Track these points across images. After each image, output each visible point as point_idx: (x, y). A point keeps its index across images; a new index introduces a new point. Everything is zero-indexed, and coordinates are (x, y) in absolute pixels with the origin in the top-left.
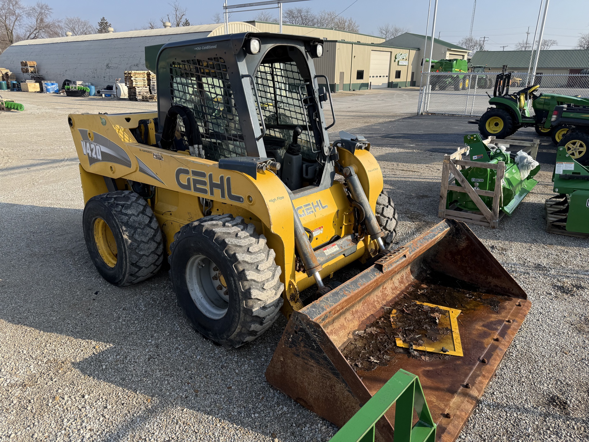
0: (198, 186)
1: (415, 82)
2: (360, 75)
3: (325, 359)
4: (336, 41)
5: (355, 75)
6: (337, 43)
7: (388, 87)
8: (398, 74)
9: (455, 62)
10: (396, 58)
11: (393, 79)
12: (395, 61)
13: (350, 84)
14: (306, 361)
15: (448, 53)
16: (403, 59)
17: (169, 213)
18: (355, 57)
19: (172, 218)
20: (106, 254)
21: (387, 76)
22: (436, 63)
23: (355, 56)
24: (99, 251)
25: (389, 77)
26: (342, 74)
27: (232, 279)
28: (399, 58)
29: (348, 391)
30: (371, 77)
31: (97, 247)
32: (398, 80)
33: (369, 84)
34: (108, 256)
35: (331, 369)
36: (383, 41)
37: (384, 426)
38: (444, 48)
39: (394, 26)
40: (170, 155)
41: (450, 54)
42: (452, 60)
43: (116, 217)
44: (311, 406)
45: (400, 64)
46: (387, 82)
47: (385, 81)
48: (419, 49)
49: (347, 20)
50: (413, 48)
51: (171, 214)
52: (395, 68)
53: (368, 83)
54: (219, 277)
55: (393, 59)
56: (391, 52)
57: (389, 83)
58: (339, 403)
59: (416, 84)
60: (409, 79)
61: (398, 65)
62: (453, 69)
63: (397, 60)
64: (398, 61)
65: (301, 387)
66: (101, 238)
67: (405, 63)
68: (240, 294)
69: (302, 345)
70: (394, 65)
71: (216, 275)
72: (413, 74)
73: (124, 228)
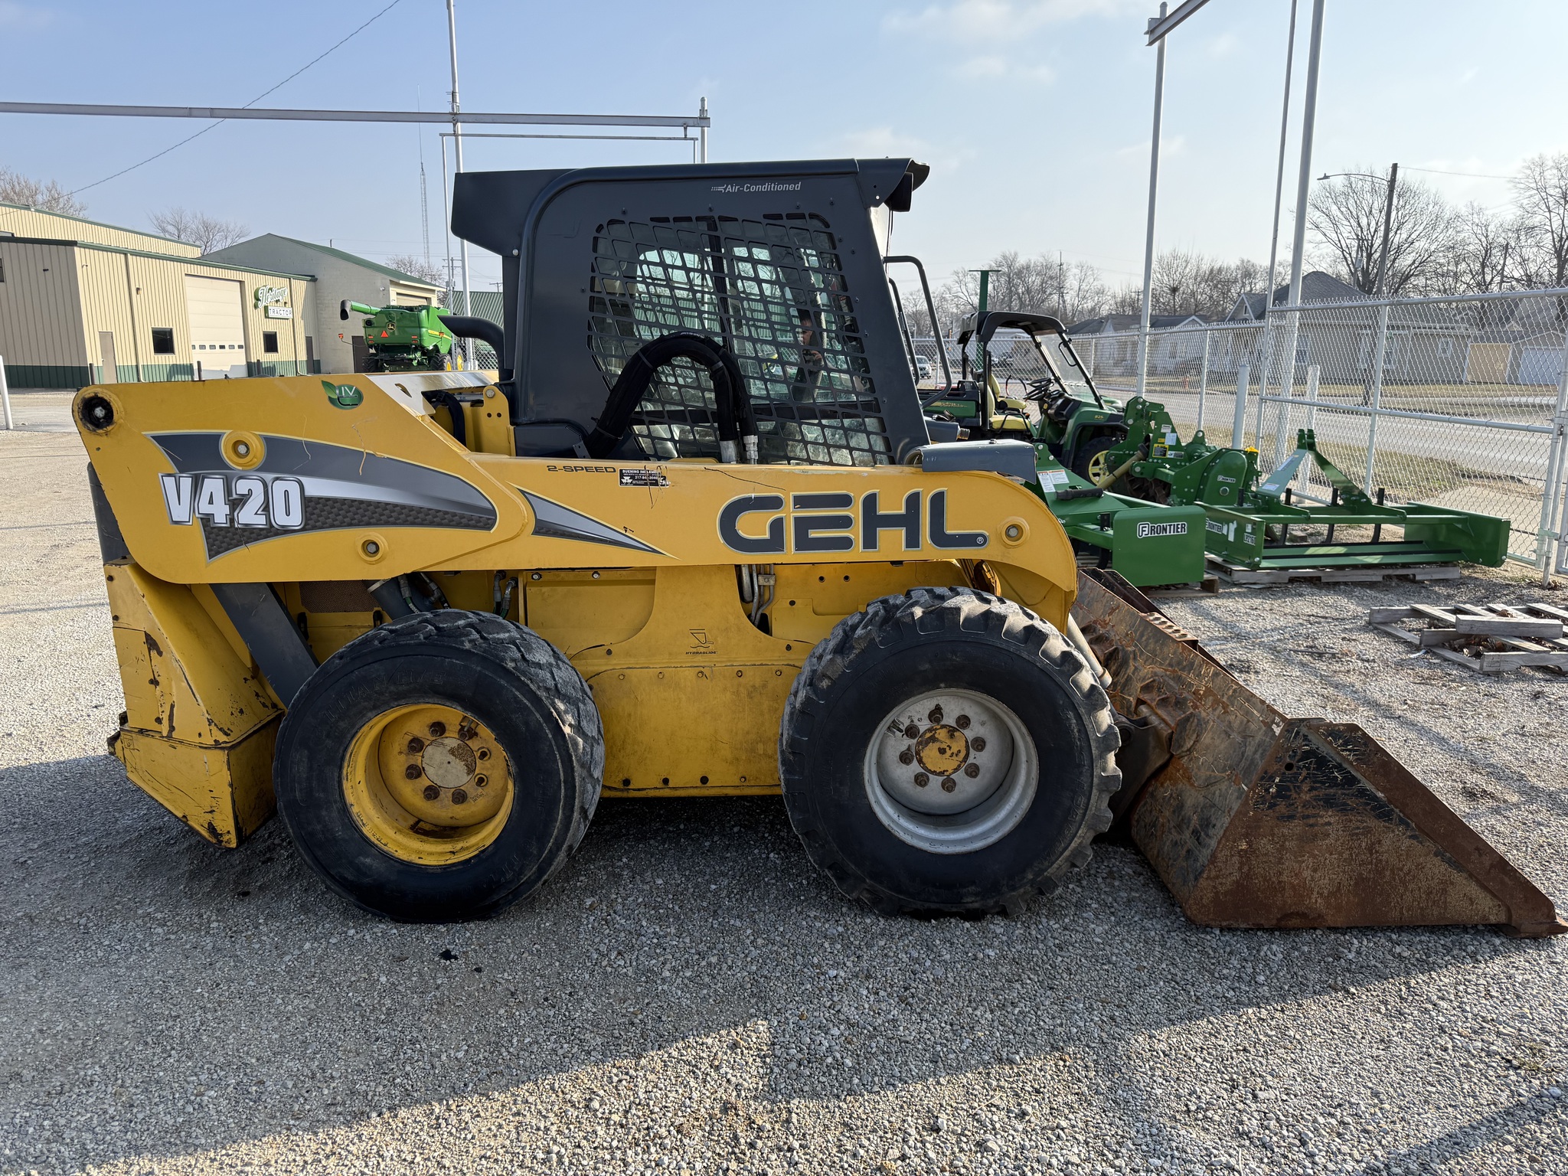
0: (814, 534)
1: (319, 361)
2: (163, 342)
3: (1363, 792)
4: (74, 243)
5: (147, 343)
6: (76, 249)
7: (250, 374)
8: (271, 343)
9: (424, 312)
10: (257, 299)
11: (259, 354)
12: (256, 306)
13: (137, 366)
14: (1311, 821)
15: (393, 291)
16: (277, 301)
17: (602, 651)
18: (141, 292)
19: (616, 662)
20: (391, 833)
21: (240, 347)
22: (376, 314)
23: (138, 289)
24: (366, 831)
25: (246, 347)
26: (107, 338)
27: (1071, 714)
28: (267, 300)
29: (1410, 837)
30: (197, 347)
31: (356, 818)
32: (271, 357)
33: (195, 367)
34: (399, 838)
35: (1374, 809)
36: (196, 253)
37: (1492, 866)
38: (381, 280)
39: (199, 215)
40: (702, 467)
41: (398, 294)
42: (416, 307)
43: (525, 676)
44: (1319, 915)
45: (271, 314)
46: (245, 363)
47: (239, 359)
48: (313, 279)
49: (43, 188)
50: (300, 276)
51: (609, 652)
52: (260, 326)
53: (191, 365)
54: (918, 753)
55: (250, 301)
56: (241, 283)
57: (249, 365)
58: (1388, 873)
59: (323, 368)
60: (303, 356)
61: (267, 317)
62: (424, 330)
63: (261, 305)
64: (266, 308)
65: (1293, 887)
66: (363, 787)
67: (285, 312)
68: (1093, 744)
69: (1305, 787)
70: (255, 317)
71: (909, 749)
72: (309, 341)
73: (561, 706)
